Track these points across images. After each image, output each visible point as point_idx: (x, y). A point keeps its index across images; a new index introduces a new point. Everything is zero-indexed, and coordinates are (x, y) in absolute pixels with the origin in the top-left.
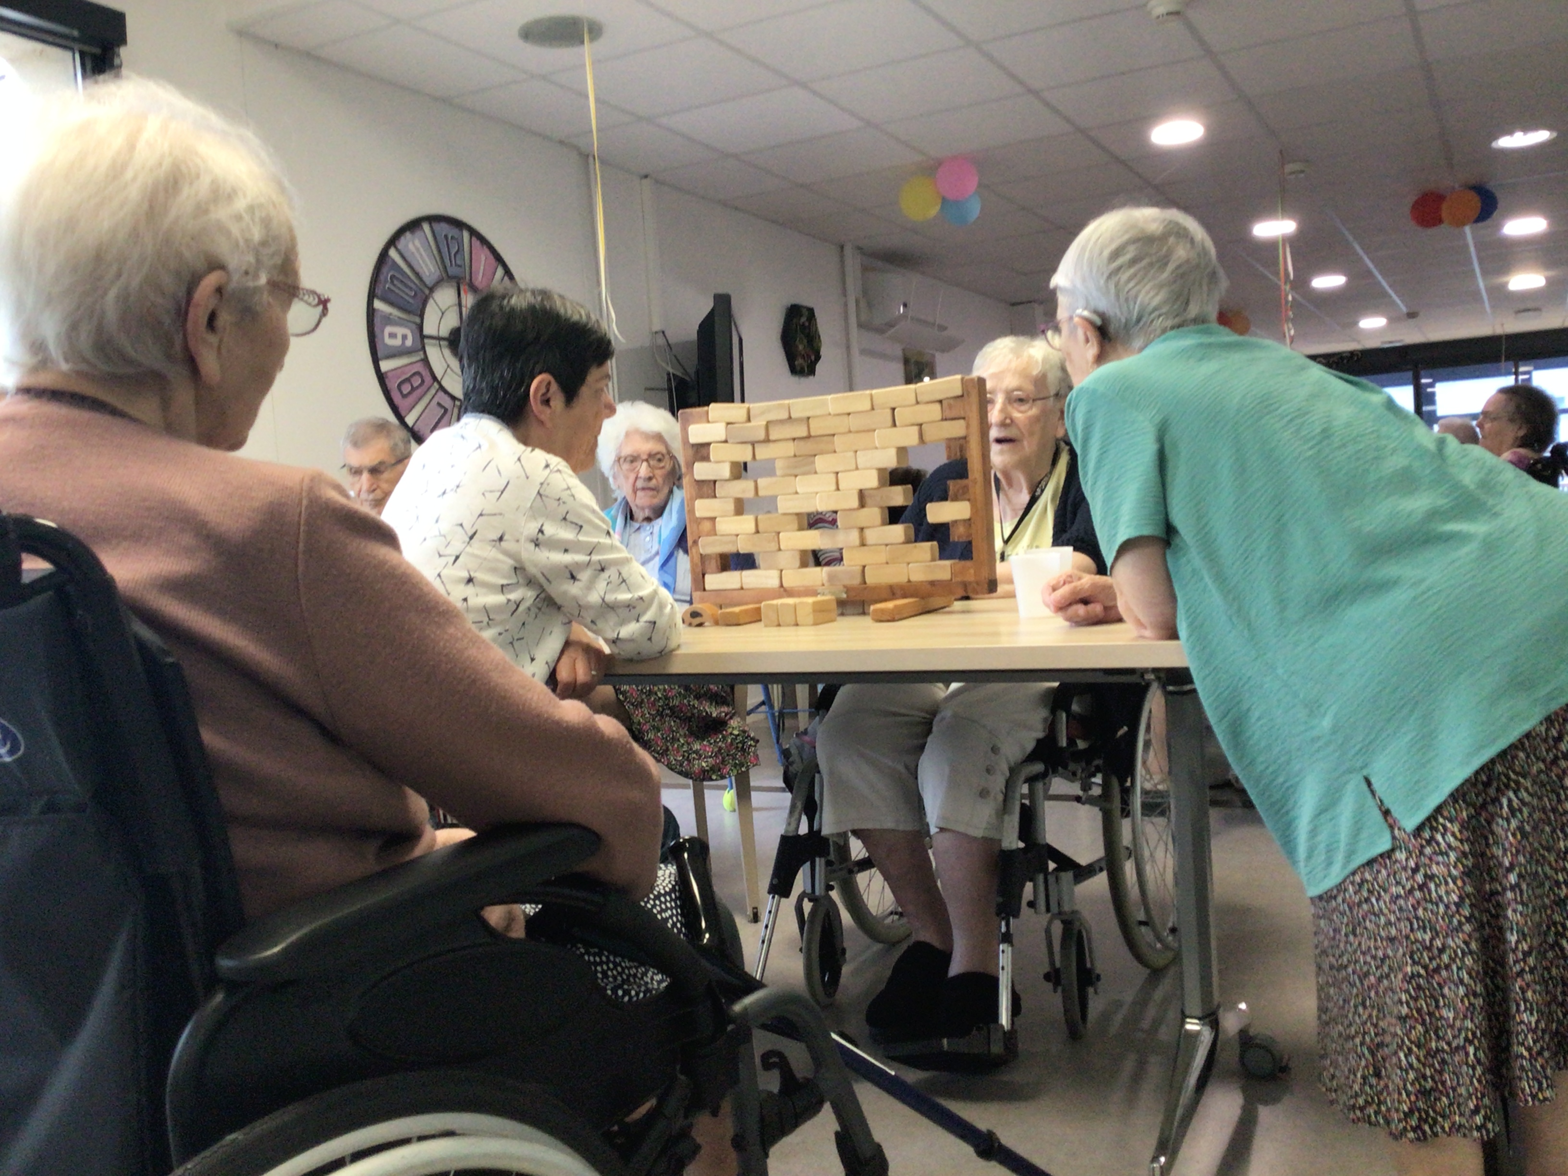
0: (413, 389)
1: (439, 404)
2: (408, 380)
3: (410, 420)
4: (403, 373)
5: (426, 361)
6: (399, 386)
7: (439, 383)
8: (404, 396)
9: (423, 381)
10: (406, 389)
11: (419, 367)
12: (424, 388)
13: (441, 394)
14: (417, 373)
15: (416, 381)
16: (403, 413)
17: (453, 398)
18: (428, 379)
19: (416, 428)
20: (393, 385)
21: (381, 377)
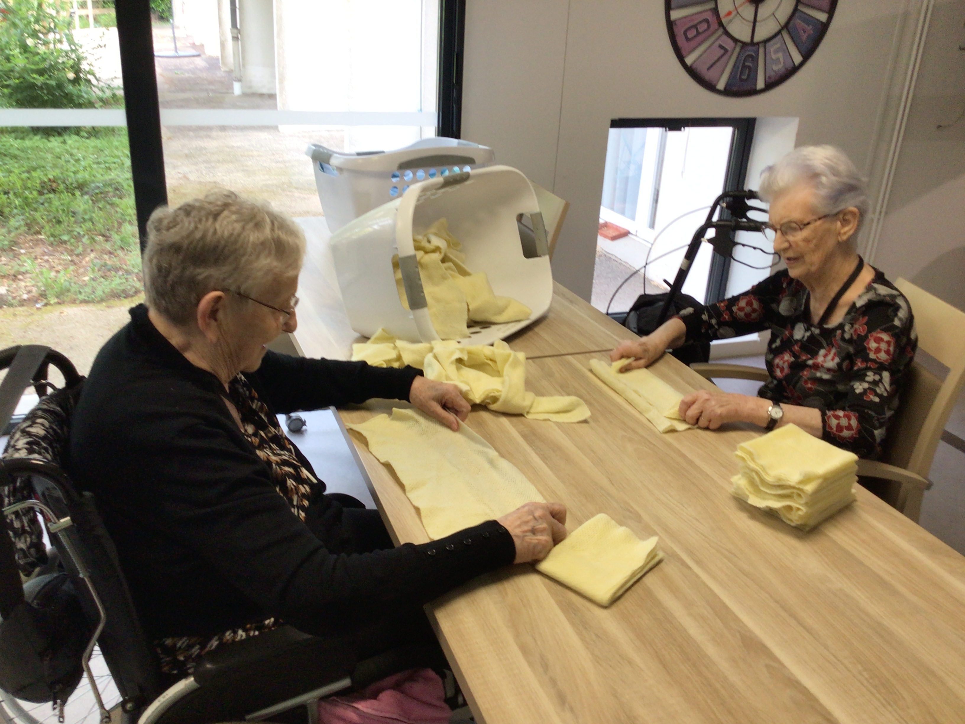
0: (698, 34)
1: (721, 47)
2: (695, 26)
3: (689, 60)
4: (692, 20)
5: (715, 11)
6: (685, 33)
7: (724, 29)
8: (688, 39)
9: (709, 27)
10: (691, 34)
11: (708, 15)
12: (709, 32)
13: (725, 37)
14: (707, 21)
15: (703, 27)
16: (683, 52)
17: (736, 41)
18: (714, 25)
20: (679, 31)
21: (670, 25)
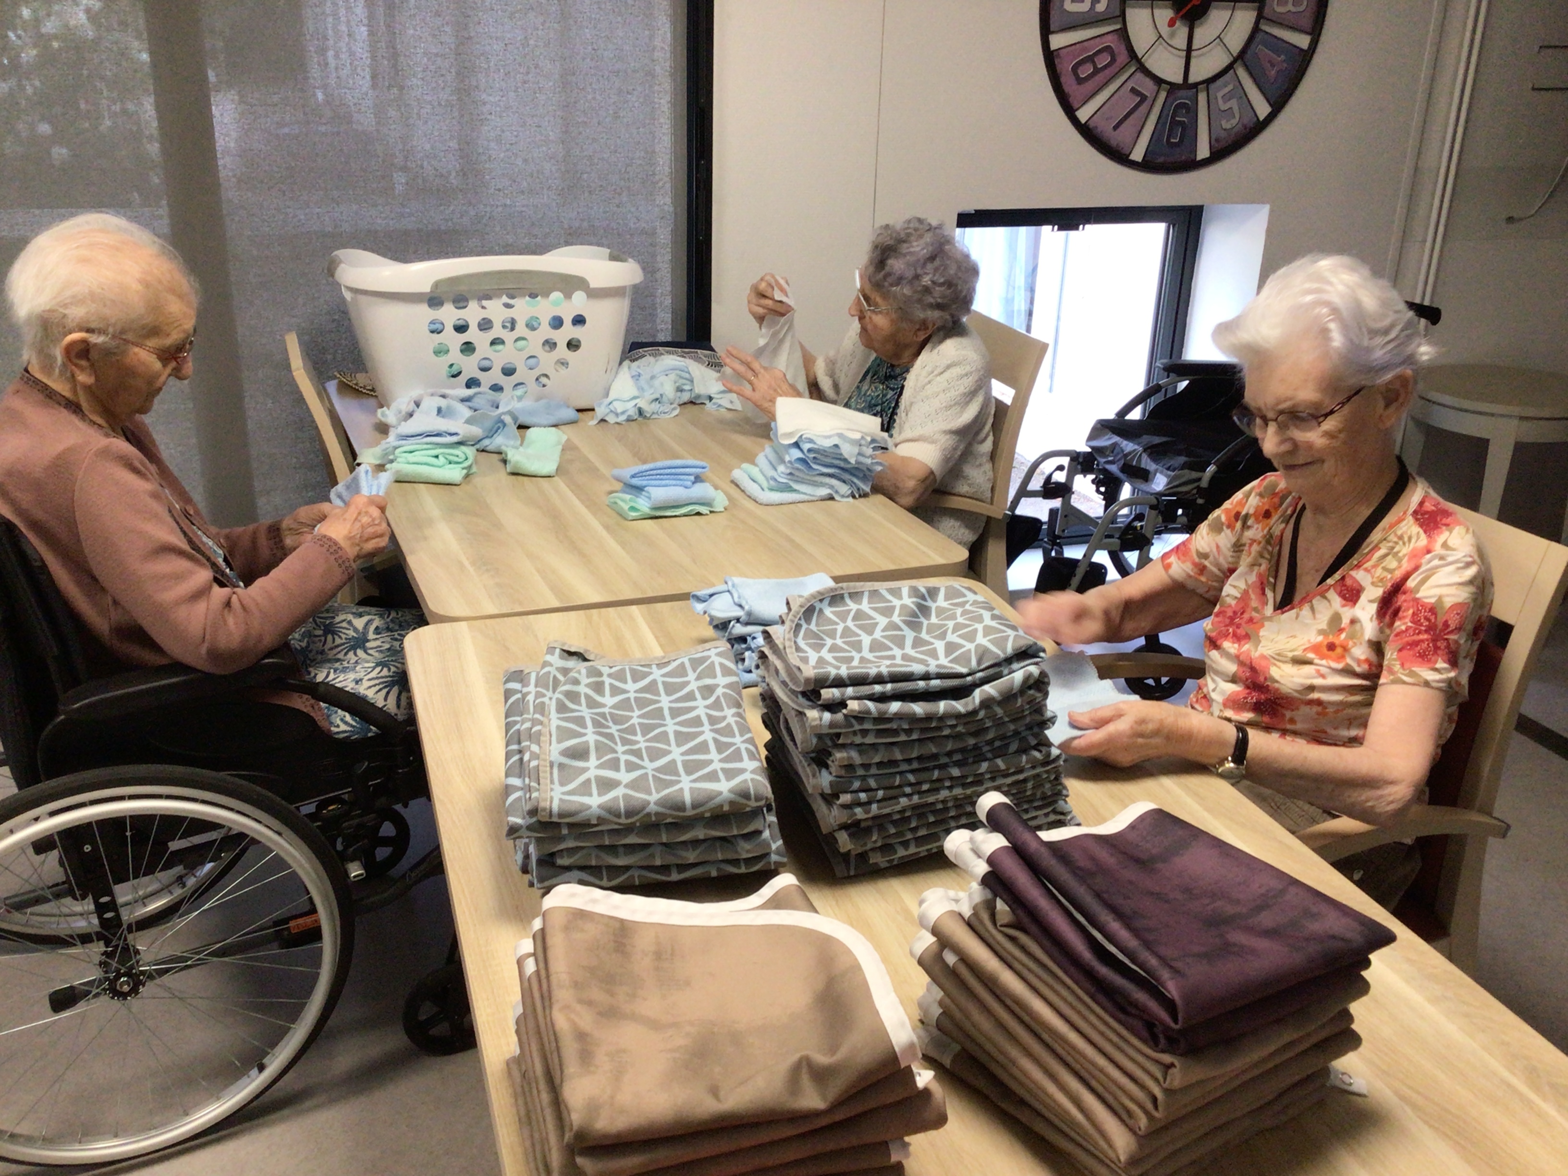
0: (1096, 71)
1: (1133, 90)
2: (1090, 59)
3: (1083, 114)
4: (1085, 50)
5: (1123, 34)
6: (1075, 69)
7: (1139, 61)
9: (1113, 60)
10: (1086, 71)
11: (1111, 41)
12: (1114, 69)
14: (1108, 49)
15: (1103, 61)
16: (1074, 102)
17: (1159, 81)
18: (1123, 57)
19: (1091, 124)
20: (1065, 67)
21: (1050, 57)
